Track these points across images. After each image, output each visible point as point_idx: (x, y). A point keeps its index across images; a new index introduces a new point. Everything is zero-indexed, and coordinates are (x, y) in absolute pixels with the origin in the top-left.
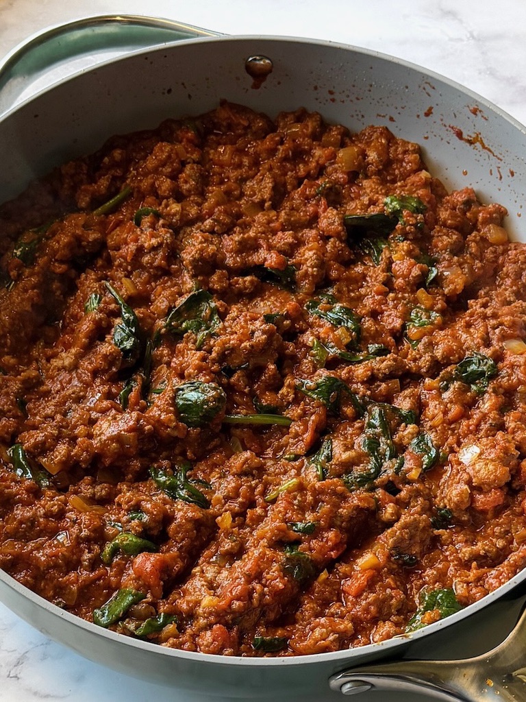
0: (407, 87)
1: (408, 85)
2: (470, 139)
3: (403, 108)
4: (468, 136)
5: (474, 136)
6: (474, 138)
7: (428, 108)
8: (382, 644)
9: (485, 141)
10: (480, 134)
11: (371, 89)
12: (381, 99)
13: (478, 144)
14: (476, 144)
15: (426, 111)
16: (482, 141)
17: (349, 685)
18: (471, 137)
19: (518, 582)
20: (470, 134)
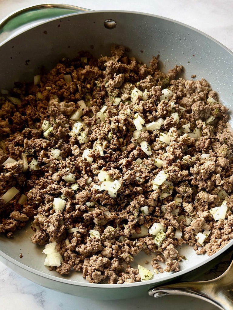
17: (157, 294)
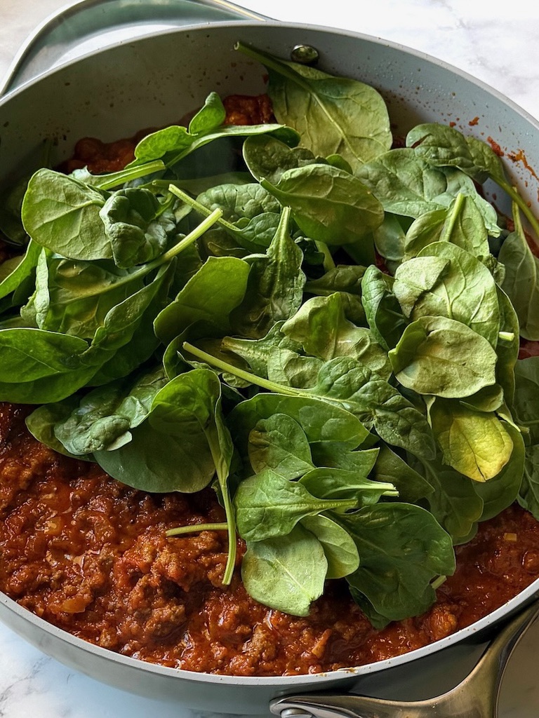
0: (454, 94)
1: (456, 93)
2: (514, 155)
3: (449, 115)
4: (512, 152)
5: (517, 153)
6: (517, 155)
7: (473, 119)
8: (326, 675)
9: (528, 159)
10: (524, 151)
11: (418, 91)
12: (427, 103)
13: (521, 162)
14: (519, 162)
15: (471, 120)
16: (525, 158)
17: (289, 712)
18: (514, 153)
19: (478, 629)
20: (514, 151)
